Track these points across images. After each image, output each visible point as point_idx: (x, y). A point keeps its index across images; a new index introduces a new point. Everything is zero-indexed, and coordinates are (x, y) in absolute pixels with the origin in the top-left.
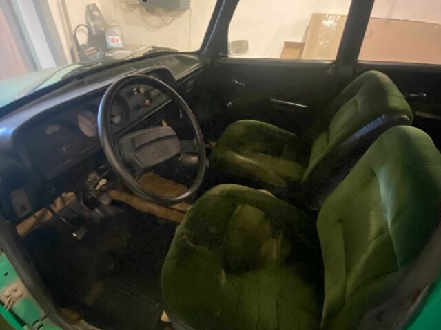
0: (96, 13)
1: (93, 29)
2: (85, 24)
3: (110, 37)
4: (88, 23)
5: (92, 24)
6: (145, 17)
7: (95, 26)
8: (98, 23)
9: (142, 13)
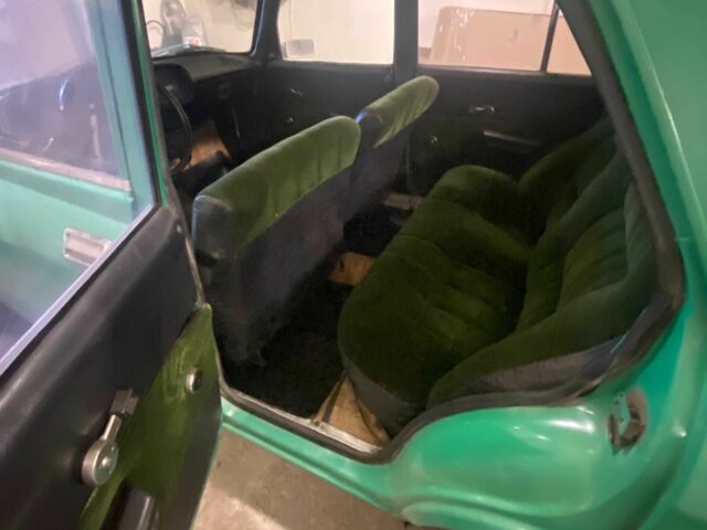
0: (174, 6)
1: (170, 27)
2: (159, 20)
3: (189, 38)
4: (163, 18)
5: (168, 20)
6: (237, 12)
7: (172, 23)
8: (176, 19)
9: (233, 7)
